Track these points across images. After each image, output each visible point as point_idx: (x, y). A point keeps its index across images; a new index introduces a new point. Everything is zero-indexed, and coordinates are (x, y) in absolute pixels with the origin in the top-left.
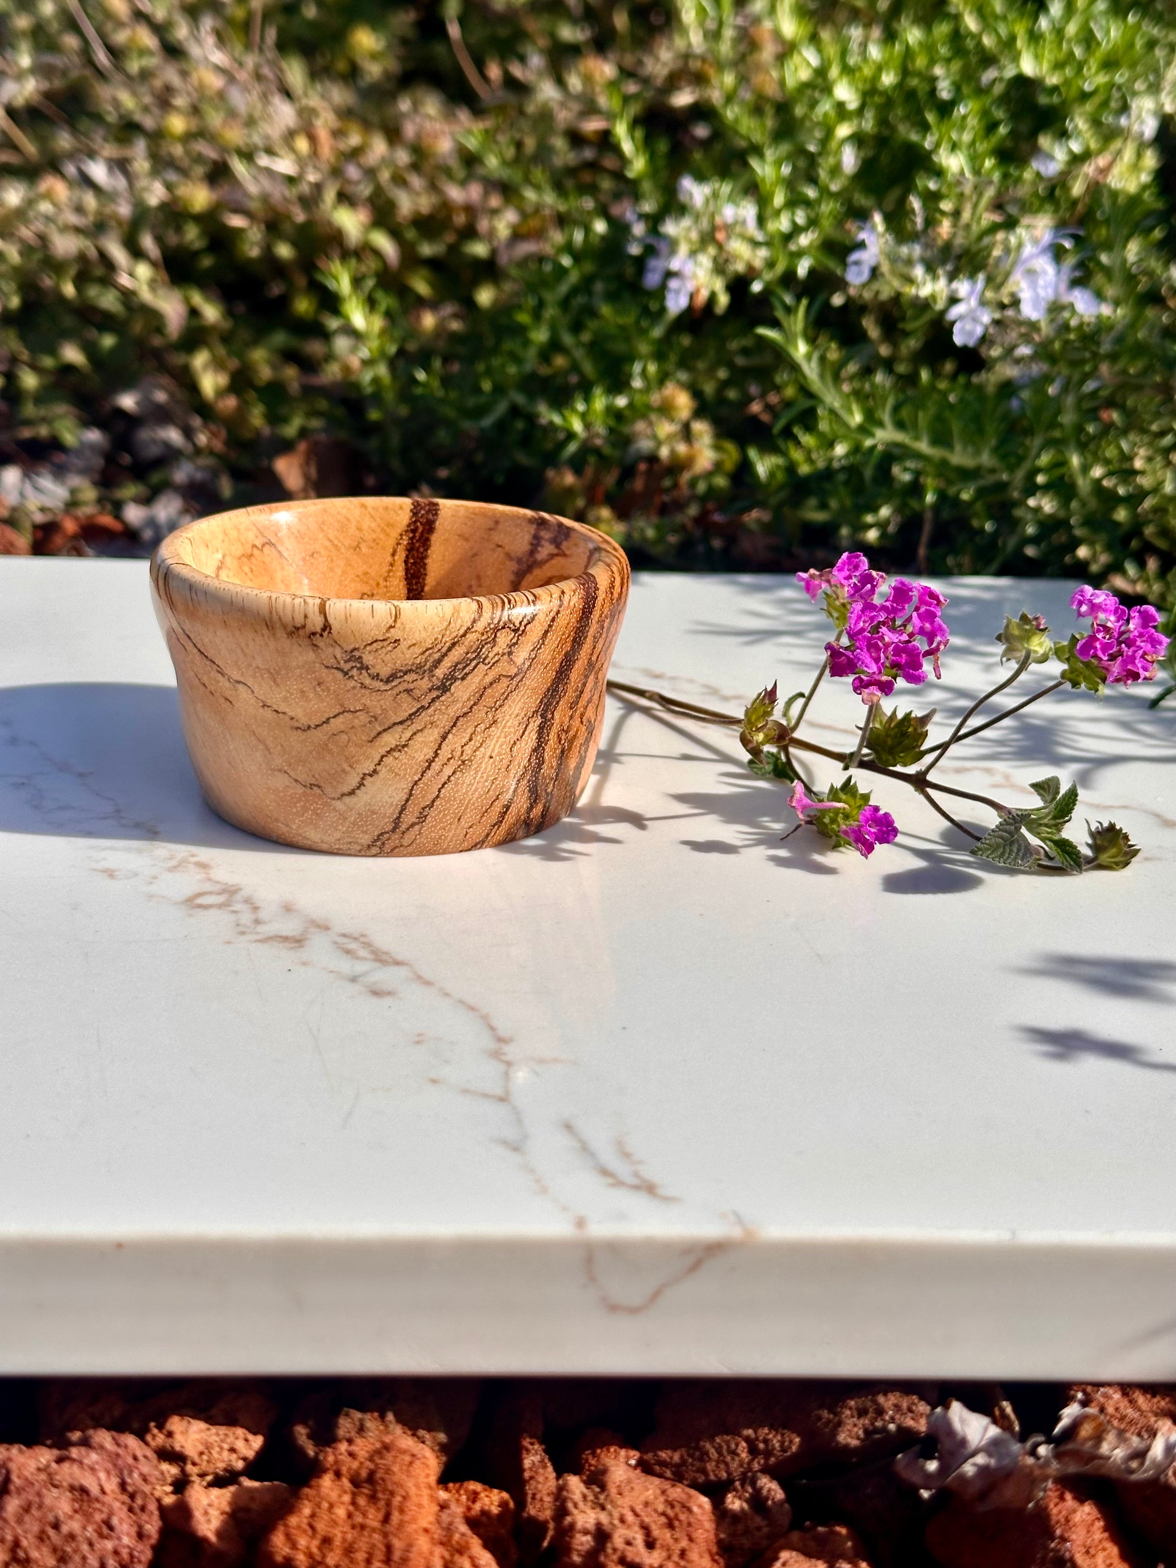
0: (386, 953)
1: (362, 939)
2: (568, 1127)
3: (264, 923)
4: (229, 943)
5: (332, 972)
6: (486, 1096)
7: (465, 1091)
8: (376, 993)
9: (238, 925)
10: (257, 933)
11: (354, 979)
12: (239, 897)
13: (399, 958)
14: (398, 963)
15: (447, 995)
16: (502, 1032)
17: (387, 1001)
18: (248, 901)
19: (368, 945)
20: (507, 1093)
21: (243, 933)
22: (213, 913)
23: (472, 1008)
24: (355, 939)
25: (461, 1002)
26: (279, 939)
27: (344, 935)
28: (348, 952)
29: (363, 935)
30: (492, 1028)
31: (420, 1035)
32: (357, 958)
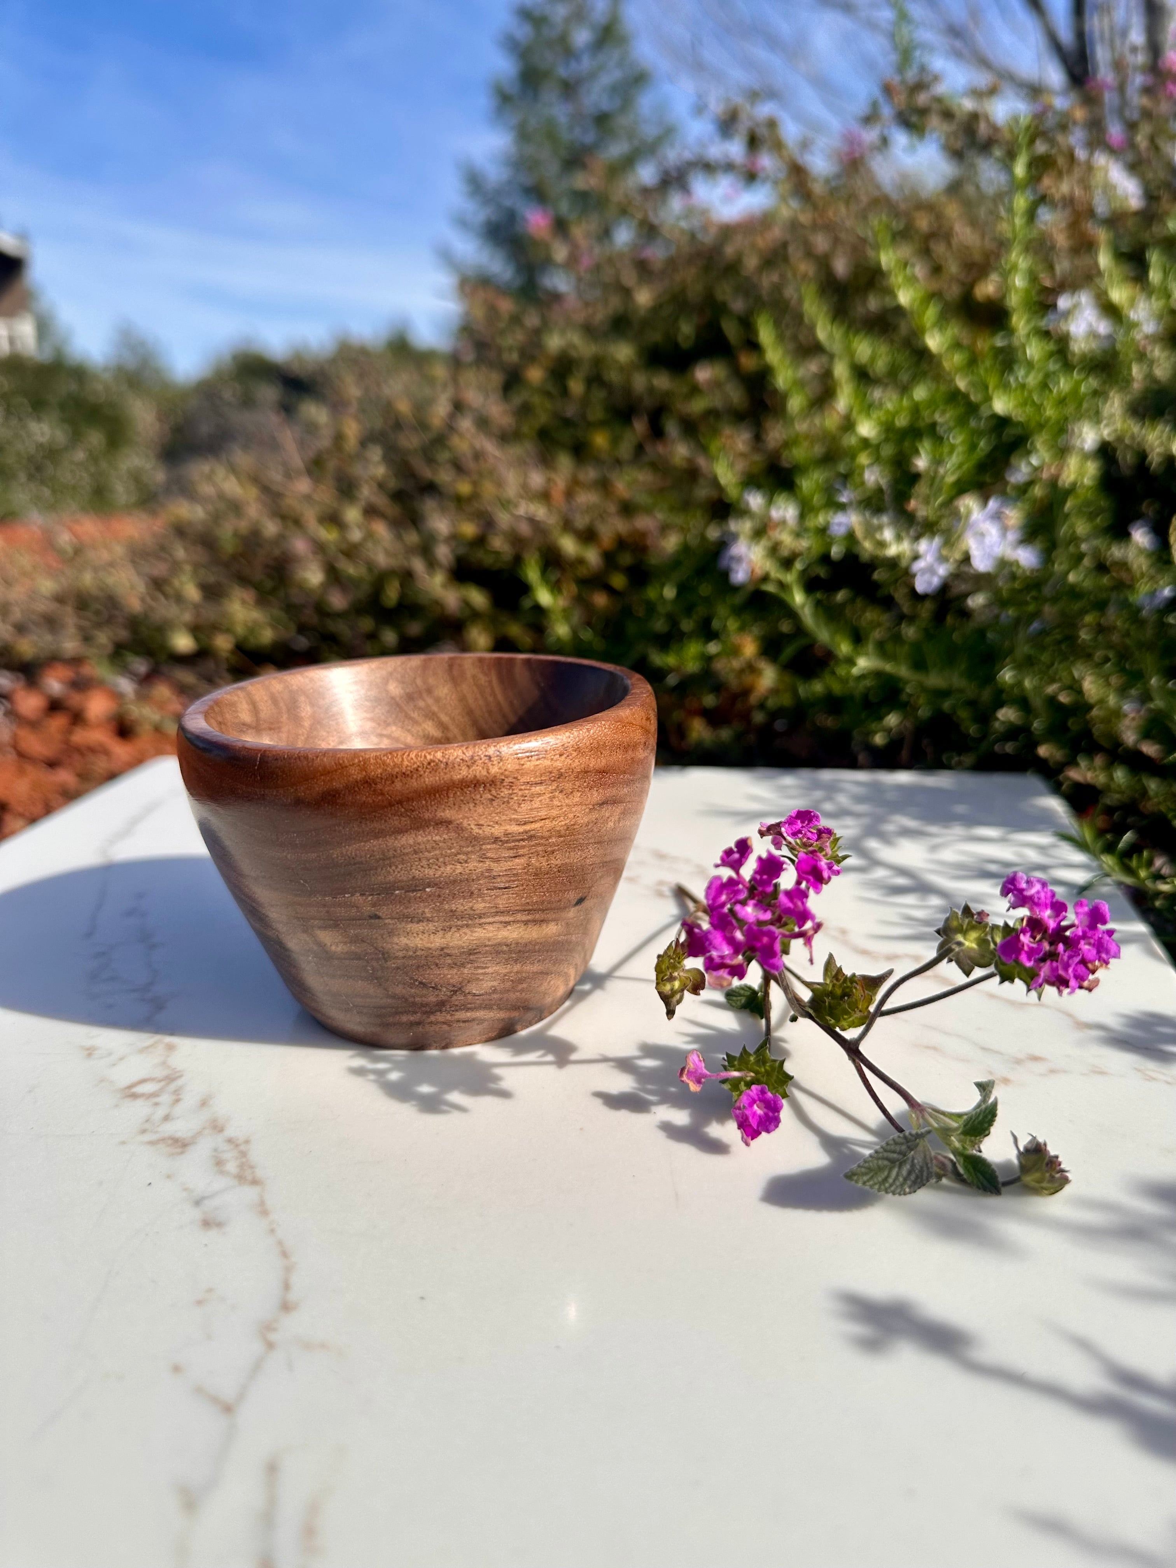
0: (252, 1167)
1: (242, 1148)
2: (272, 1469)
3: (173, 1119)
4: (123, 1143)
5: (185, 1190)
6: (215, 1400)
7: (199, 1390)
8: (207, 1224)
9: (147, 1121)
10: (156, 1132)
11: (198, 1203)
12: (173, 1086)
13: (259, 1173)
14: (255, 1182)
15: (272, 1231)
16: (292, 1296)
17: (213, 1233)
18: (177, 1092)
19: (244, 1154)
20: (241, 1396)
21: (144, 1131)
22: (139, 1102)
23: (285, 1254)
24: (237, 1146)
25: (280, 1243)
26: (170, 1142)
27: (230, 1141)
28: (219, 1163)
29: (247, 1142)
30: (287, 1286)
31: (210, 1290)
32: (222, 1173)
